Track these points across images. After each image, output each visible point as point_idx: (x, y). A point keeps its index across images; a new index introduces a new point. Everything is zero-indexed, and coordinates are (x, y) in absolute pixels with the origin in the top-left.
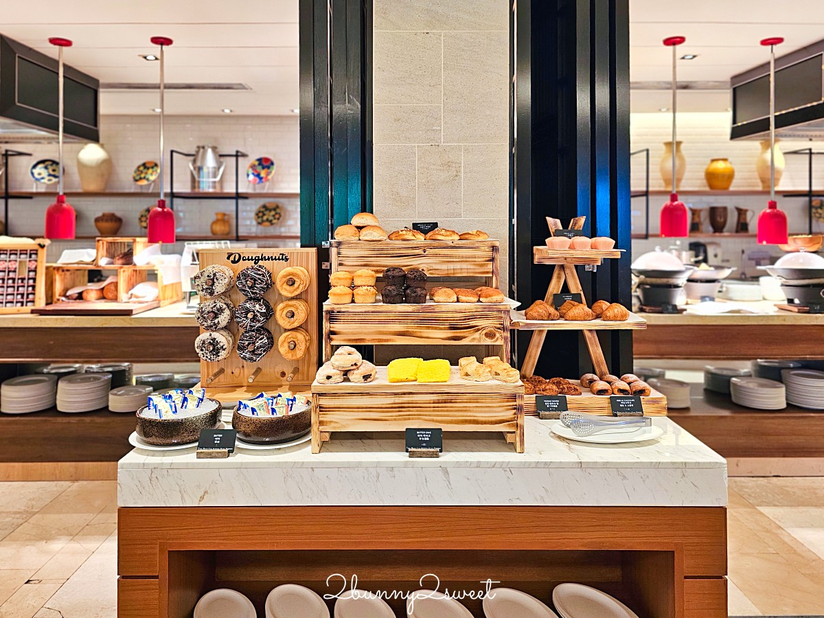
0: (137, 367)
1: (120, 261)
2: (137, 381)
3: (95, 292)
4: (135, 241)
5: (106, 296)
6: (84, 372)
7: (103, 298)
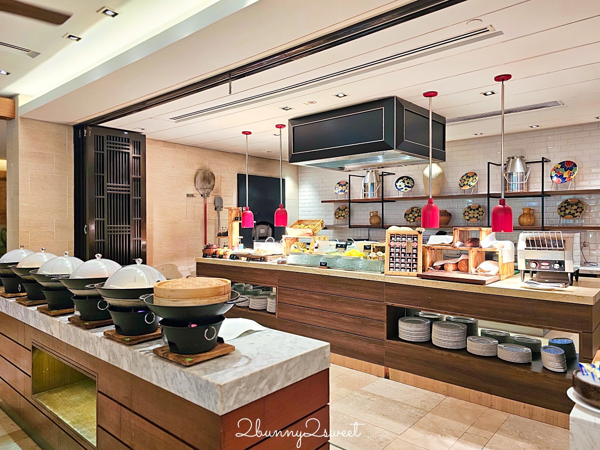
0: (481, 322)
1: (469, 245)
2: (481, 333)
3: (452, 265)
4: (481, 230)
5: (460, 269)
6: (445, 320)
7: (458, 270)
